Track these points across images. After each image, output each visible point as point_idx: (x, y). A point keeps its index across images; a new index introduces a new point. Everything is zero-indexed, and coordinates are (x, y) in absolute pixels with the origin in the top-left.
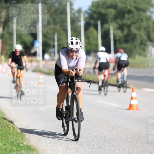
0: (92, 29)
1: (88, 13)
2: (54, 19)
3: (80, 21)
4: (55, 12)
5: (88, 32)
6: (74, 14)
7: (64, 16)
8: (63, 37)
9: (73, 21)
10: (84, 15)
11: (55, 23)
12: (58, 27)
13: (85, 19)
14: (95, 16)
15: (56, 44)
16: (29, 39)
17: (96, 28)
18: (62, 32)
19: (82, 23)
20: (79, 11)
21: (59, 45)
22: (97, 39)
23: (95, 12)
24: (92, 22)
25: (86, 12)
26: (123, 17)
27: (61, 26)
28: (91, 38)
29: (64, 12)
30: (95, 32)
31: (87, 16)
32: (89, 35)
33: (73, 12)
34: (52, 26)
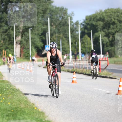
0: (86, 36)
1: (83, 25)
2: (59, 30)
3: (78, 31)
4: (59, 24)
5: (83, 38)
6: (73, 25)
7: (66, 27)
8: (65, 43)
9: (72, 31)
10: (80, 26)
11: (59, 32)
12: (61, 35)
13: (81, 29)
14: (89, 27)
15: (61, 47)
16: (40, 44)
17: (90, 37)
18: (65, 39)
20: (77, 23)
22: (91, 44)
23: (88, 24)
24: (86, 31)
25: (82, 24)
26: (109, 27)
27: (64, 34)
28: (86, 43)
29: (66, 24)
30: (89, 39)
31: (82, 27)
32: (84, 41)
33: (72, 24)
34: (57, 35)
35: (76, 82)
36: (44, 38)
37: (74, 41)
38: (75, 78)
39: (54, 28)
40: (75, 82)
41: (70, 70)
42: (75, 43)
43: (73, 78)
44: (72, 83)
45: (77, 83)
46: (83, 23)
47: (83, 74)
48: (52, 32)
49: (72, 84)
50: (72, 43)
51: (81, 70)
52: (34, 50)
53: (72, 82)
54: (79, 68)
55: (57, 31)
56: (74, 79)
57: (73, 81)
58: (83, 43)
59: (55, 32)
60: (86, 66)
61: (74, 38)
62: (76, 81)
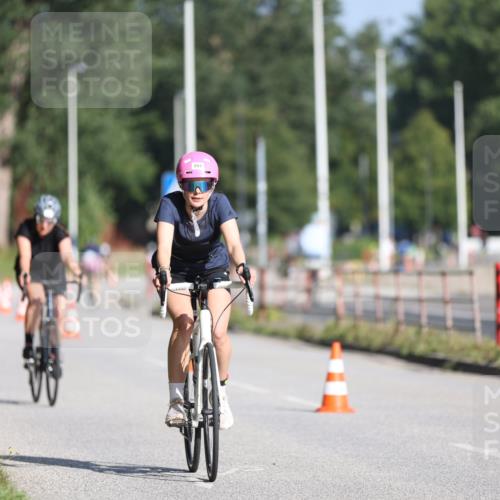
0: (426, 120)
1: (409, 50)
2: (253, 78)
3: (371, 85)
4: (259, 42)
5: (408, 134)
6: (343, 52)
7: (296, 64)
8: (293, 158)
9: (338, 87)
10: (388, 59)
11: (256, 95)
12: (269, 113)
13: (393, 77)
14: (441, 60)
15: (262, 186)
16: (134, 166)
17: (448, 122)
18: (288, 134)
19: (381, 95)
20: (368, 39)
21: (273, 194)
22: (451, 169)
23: (438, 45)
24: (426, 88)
25: (398, 42)
27: (284, 108)
28: (424, 165)
29: (297, 44)
30: (441, 135)
31: (401, 60)
32: (413, 150)
33: (340, 42)
34: (242, 109)
35: (346, 408)
36: (160, 131)
37: (351, 148)
38: (341, 377)
39: (223, 65)
40: (339, 404)
41: (318, 328)
42: (355, 162)
43: (330, 377)
44: (318, 410)
45: (351, 411)
46: (410, 40)
47: (396, 354)
48: (213, 90)
49: (323, 415)
50: (333, 165)
51: (380, 332)
52: (98, 205)
53: (318, 404)
54: (370, 316)
55: (241, 84)
56: (336, 389)
57: (327, 402)
58: (402, 160)
59: (228, 95)
60: (415, 308)
61: (351, 129)
62: (344, 398)
